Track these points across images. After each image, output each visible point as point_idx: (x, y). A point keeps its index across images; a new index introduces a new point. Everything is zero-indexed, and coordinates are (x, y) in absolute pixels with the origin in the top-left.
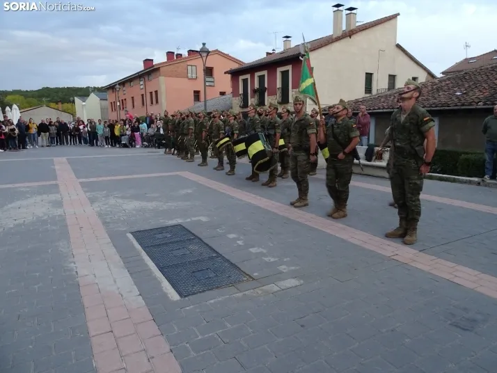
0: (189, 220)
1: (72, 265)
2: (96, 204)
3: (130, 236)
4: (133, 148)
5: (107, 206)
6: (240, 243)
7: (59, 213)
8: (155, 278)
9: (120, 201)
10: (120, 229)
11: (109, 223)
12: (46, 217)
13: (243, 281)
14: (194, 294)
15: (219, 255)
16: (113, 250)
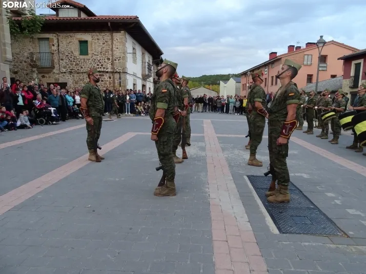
1: (207, 189)
2: (226, 153)
3: (246, 178)
5: (232, 155)
6: (338, 202)
8: (261, 213)
9: (241, 152)
10: (240, 172)
11: (233, 166)
13: (338, 235)
14: (291, 233)
15: (316, 207)
16: (234, 186)
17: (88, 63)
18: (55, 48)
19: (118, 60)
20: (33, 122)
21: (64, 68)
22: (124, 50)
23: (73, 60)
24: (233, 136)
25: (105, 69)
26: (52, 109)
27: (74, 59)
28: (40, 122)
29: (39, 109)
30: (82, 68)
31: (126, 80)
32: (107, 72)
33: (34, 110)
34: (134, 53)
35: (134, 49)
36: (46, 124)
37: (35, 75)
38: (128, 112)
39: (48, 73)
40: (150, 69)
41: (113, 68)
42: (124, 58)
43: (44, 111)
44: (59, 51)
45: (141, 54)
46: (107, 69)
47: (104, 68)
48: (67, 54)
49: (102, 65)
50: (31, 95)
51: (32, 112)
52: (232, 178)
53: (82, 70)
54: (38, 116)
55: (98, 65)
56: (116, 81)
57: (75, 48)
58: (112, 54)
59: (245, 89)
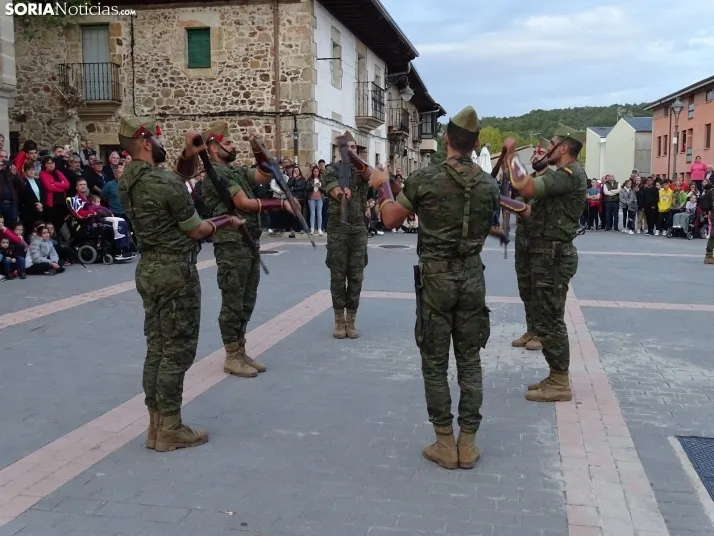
1: (558, 476)
2: (609, 360)
3: (675, 445)
10: (657, 424)
11: (632, 404)
12: (517, 369)
16: (638, 467)
17: (209, 90)
18: (122, 50)
19: (292, 79)
20: (67, 256)
21: (146, 105)
22: (309, 51)
23: (169, 82)
24: (630, 305)
25: (254, 106)
26: (116, 221)
27: (172, 79)
28: (83, 256)
29: (80, 221)
30: (192, 103)
31: (311, 134)
32: (261, 114)
33: (69, 223)
34: (337, 59)
35: (335, 45)
36: (99, 261)
37: (72, 128)
38: (316, 228)
39: (103, 117)
40: (378, 103)
41: (276, 103)
42: (309, 74)
43: (95, 225)
44: (133, 60)
45: (354, 58)
46: (260, 105)
47: (252, 103)
48: (153, 65)
49: (247, 95)
50: (65, 183)
51: (65, 229)
52: (632, 444)
53: (192, 110)
54: (78, 239)
55: (236, 94)
56: (285, 140)
57: (175, 47)
58: (276, 63)
59: (665, 153)
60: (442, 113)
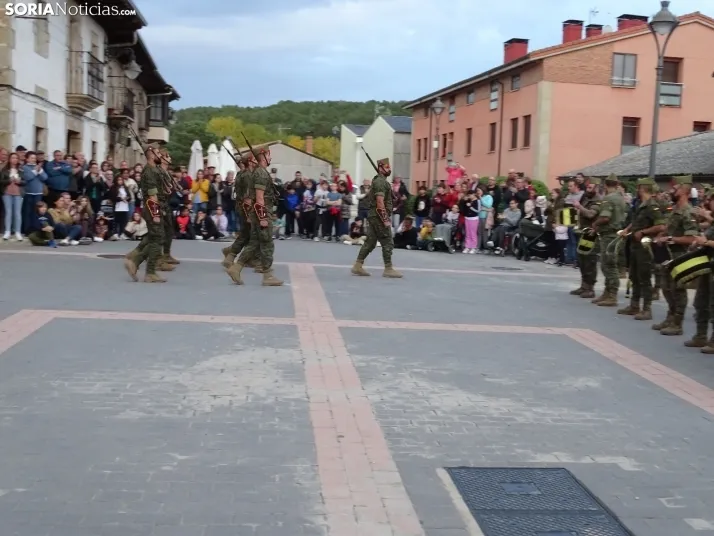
0: (587, 460)
1: (321, 520)
2: (373, 387)
3: (445, 477)
4: (458, 255)
5: (394, 394)
7: (297, 396)
9: (423, 384)
10: (424, 456)
11: (399, 435)
12: (270, 401)
16: (407, 504)
22: (4, 6)
31: (7, 111)
34: (42, 19)
35: (39, 1)
38: (13, 231)
42: (5, 35)
45: (67, 20)
59: (425, 158)
60: (175, 96)
